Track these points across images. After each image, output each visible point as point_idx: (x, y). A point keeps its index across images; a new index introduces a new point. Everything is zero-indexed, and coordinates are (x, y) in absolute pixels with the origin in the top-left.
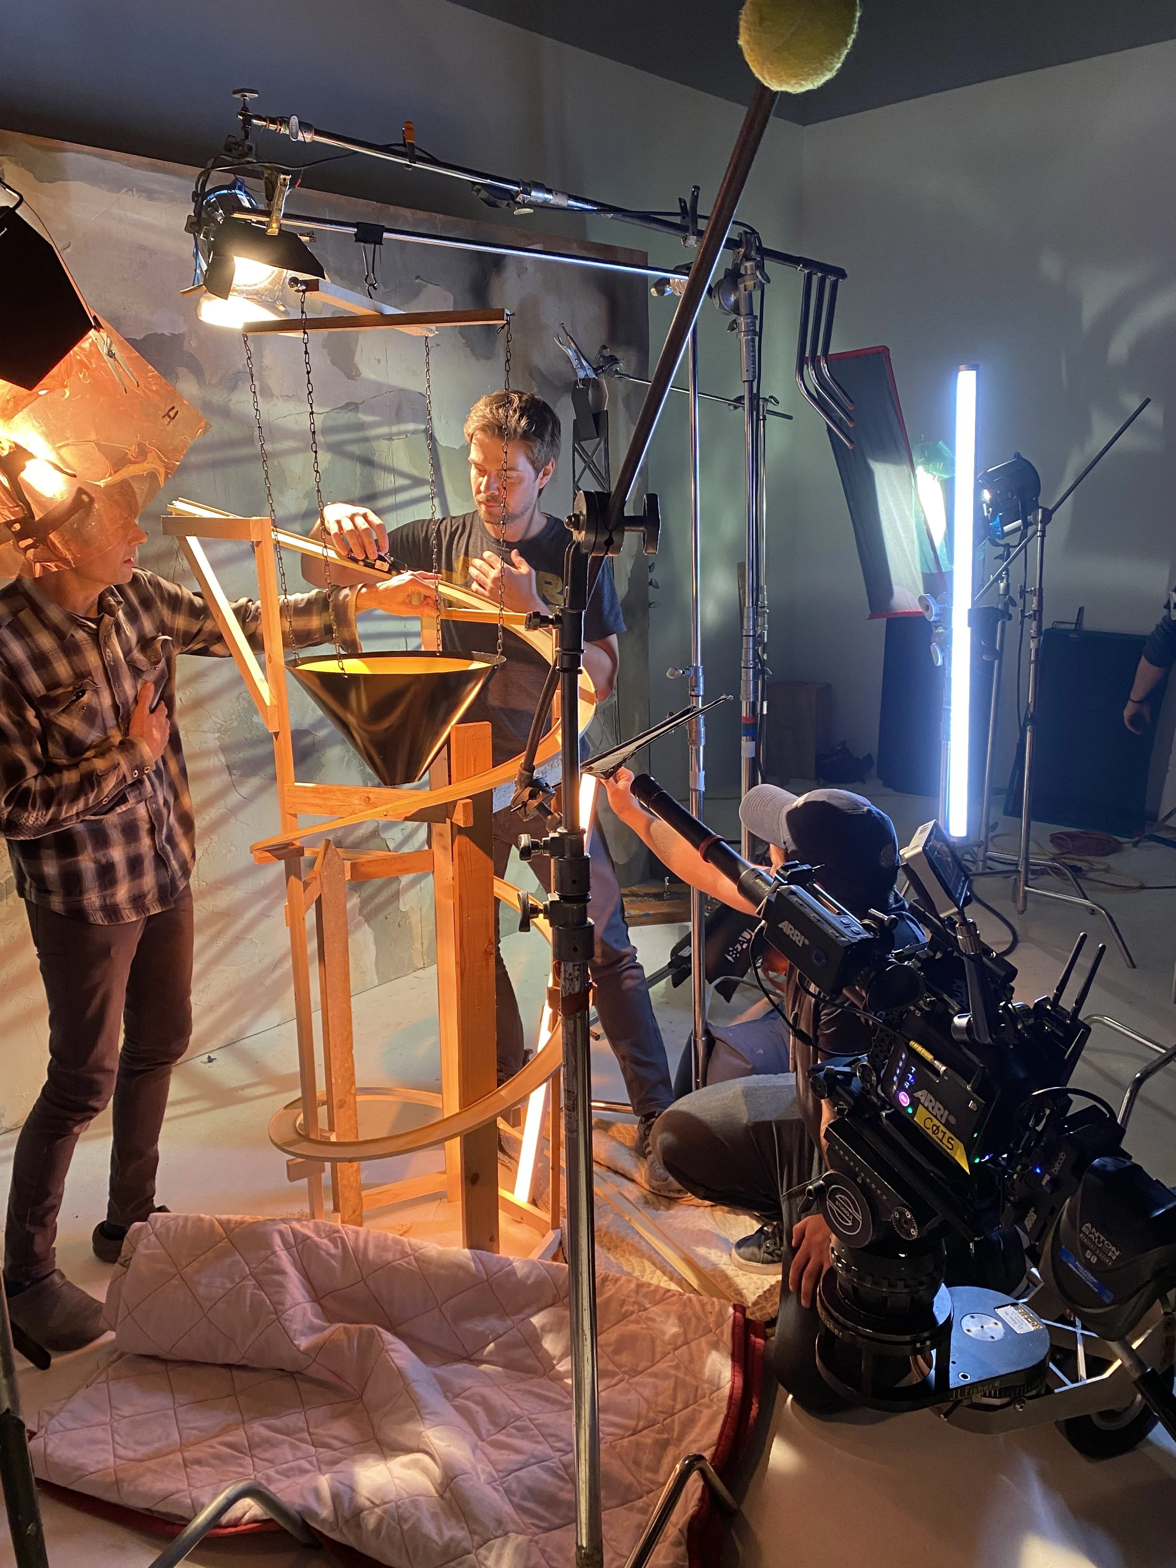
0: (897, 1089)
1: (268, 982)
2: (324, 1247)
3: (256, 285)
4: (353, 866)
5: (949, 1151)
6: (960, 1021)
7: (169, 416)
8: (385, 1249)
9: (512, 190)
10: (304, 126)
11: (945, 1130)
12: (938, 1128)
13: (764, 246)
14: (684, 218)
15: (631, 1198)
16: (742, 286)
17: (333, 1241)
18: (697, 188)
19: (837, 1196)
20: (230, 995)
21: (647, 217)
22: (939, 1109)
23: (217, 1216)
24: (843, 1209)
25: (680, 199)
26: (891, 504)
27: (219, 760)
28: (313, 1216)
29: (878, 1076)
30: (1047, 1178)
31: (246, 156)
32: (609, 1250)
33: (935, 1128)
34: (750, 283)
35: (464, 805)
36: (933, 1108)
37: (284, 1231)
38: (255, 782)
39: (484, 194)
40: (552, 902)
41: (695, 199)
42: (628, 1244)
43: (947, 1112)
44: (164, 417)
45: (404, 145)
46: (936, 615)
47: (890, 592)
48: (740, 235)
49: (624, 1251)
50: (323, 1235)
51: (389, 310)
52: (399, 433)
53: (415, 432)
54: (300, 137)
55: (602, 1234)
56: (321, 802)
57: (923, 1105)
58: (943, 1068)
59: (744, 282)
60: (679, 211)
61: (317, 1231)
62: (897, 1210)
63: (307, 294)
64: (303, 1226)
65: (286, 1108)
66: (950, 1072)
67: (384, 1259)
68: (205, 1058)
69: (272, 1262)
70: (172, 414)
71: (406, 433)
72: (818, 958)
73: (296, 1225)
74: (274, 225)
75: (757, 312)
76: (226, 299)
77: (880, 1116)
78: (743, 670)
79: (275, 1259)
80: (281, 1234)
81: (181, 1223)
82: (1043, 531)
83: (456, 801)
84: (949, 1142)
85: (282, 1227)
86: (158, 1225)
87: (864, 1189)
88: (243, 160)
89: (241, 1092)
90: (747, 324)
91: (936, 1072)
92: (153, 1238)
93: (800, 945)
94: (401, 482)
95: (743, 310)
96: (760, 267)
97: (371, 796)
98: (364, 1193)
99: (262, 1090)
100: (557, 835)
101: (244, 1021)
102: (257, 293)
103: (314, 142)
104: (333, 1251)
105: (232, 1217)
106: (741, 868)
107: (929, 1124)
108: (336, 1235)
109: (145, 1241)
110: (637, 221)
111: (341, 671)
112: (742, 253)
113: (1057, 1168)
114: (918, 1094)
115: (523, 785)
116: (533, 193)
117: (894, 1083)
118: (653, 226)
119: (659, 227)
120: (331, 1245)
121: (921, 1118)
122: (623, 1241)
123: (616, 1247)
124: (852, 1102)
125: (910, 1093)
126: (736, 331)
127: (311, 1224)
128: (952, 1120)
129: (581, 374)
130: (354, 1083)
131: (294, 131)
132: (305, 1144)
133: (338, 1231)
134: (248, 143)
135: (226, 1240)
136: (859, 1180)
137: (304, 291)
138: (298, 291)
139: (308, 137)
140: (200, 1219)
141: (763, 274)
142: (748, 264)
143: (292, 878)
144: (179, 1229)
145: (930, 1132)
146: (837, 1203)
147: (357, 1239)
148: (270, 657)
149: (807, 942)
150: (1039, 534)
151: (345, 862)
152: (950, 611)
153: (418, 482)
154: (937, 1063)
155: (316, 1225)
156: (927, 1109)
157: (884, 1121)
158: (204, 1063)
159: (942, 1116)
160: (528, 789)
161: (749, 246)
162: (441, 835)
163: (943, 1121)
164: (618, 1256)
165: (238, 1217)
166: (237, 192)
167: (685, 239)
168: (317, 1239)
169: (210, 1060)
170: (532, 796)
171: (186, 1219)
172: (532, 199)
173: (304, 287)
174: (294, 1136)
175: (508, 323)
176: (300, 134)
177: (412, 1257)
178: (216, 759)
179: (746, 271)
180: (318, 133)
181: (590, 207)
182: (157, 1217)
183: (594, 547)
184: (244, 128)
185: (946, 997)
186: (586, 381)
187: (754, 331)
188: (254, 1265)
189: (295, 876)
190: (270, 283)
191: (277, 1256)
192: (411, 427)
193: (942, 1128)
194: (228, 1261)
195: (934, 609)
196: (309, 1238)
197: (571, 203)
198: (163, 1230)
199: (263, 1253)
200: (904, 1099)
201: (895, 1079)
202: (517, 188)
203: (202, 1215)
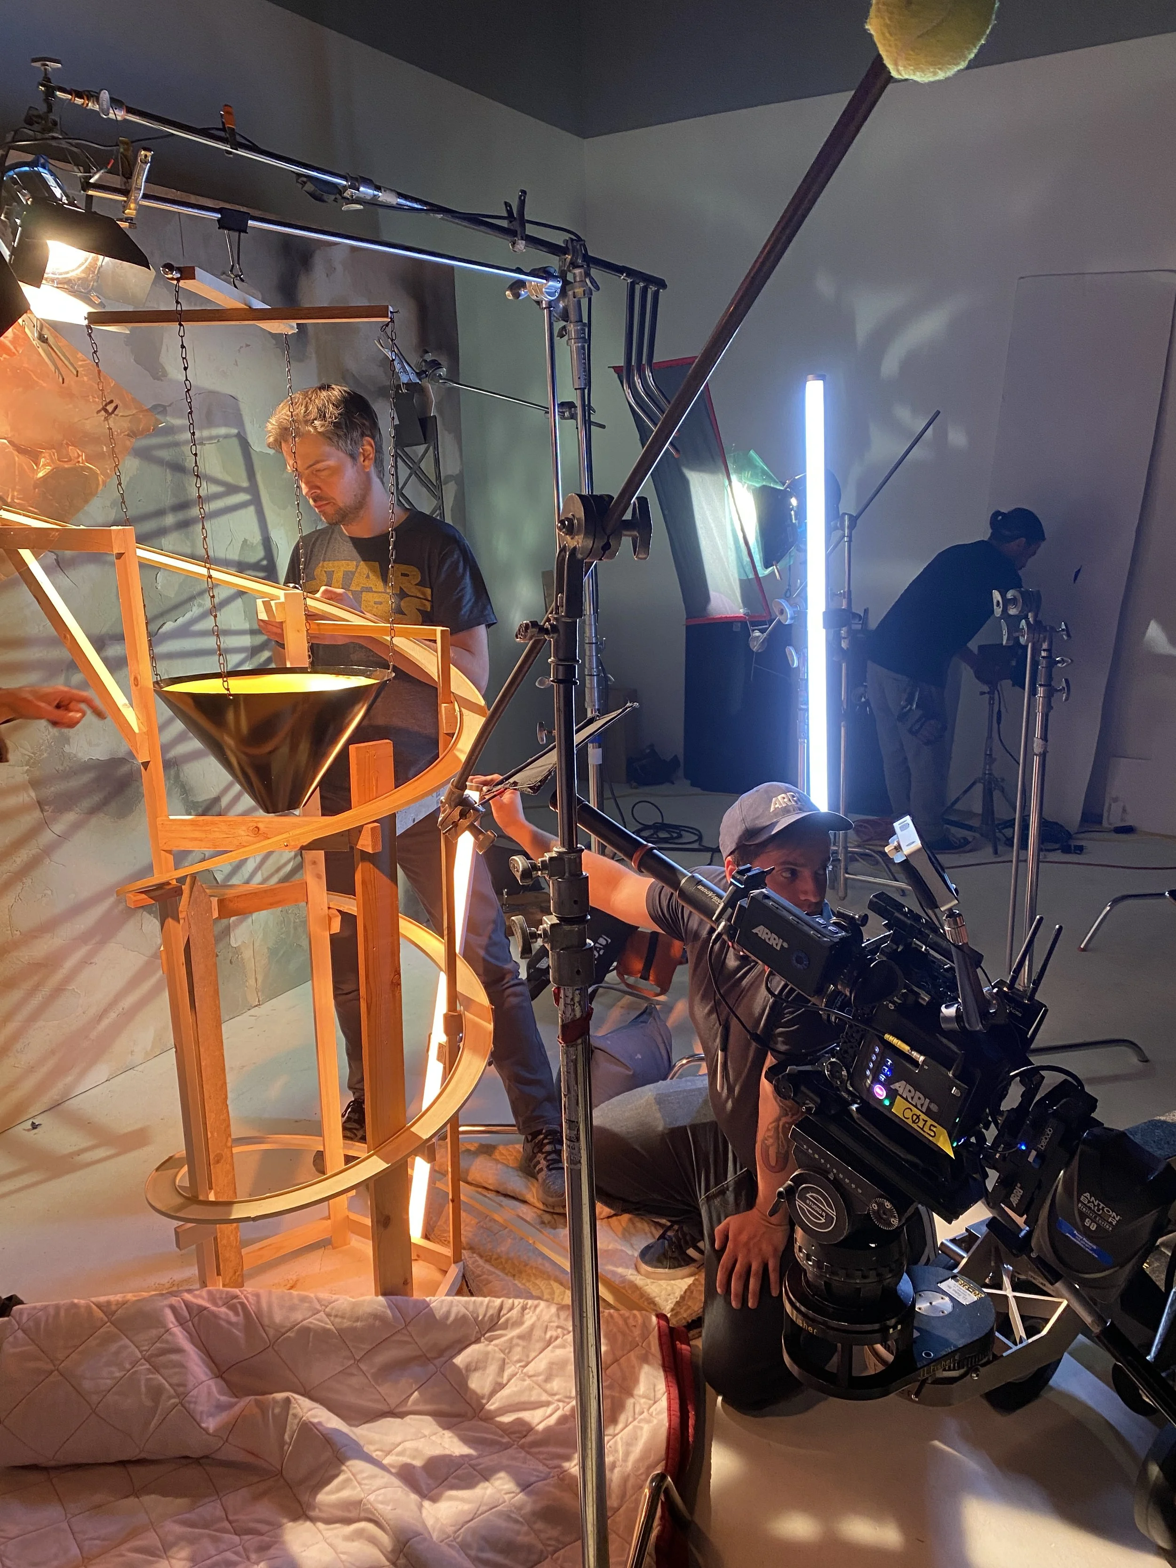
0: (872, 1082)
1: (93, 1035)
2: (223, 1316)
3: (67, 273)
4: (221, 902)
5: (931, 1138)
6: (948, 1011)
7: (106, 411)
8: (293, 1308)
9: (339, 184)
10: (116, 102)
11: (926, 1118)
12: (918, 1117)
13: (590, 254)
14: (511, 222)
15: (528, 1219)
16: (570, 293)
17: (233, 1308)
18: (524, 192)
19: (808, 1195)
20: (53, 1052)
21: (476, 220)
22: (919, 1098)
23: (93, 1299)
24: (814, 1207)
25: (506, 203)
26: (708, 513)
27: (29, 796)
28: (204, 1284)
29: (848, 1072)
30: (1034, 1153)
31: (51, 130)
32: (514, 1276)
33: (915, 1117)
34: (579, 291)
35: (372, 829)
36: (912, 1098)
37: (176, 1305)
38: (70, 817)
39: (309, 187)
40: (552, 926)
41: (522, 203)
42: (532, 1267)
43: (928, 1101)
44: (98, 412)
45: (224, 129)
46: (792, 618)
47: (706, 598)
48: (566, 242)
49: (529, 1275)
50: (220, 1303)
51: (258, 305)
52: (211, 438)
53: (226, 437)
54: (112, 116)
55: (503, 1261)
56: (203, 836)
57: (901, 1096)
58: (922, 1058)
59: (573, 289)
60: (506, 215)
61: (212, 1298)
62: (876, 1202)
63: (182, 283)
64: (195, 1296)
65: (157, 1169)
66: (929, 1060)
67: (292, 1319)
68: (28, 1125)
69: (167, 1342)
70: (110, 408)
71: (217, 437)
72: (799, 960)
73: (188, 1297)
74: (132, 206)
75: (585, 320)
76: (39, 287)
77: (849, 1113)
78: (587, 678)
79: (170, 1338)
80: (173, 1308)
81: (52, 1311)
82: (850, 537)
83: (362, 826)
84: (930, 1129)
85: (174, 1300)
86: (25, 1318)
87: (837, 1184)
88: (47, 136)
89: (78, 1159)
90: (576, 331)
91: (915, 1063)
92: (20, 1334)
93: (778, 948)
94: (214, 489)
95: (573, 316)
96: (587, 274)
97: (260, 825)
98: (244, 1251)
99: (101, 1153)
100: (554, 855)
101: (69, 1079)
102: (68, 282)
103: (125, 120)
104: (233, 1318)
105: (112, 1298)
106: (680, 877)
107: (908, 1114)
108: (235, 1301)
109: (11, 1339)
110: (465, 223)
111: (226, 692)
112: (568, 260)
113: (1043, 1143)
114: (896, 1086)
115: (453, 804)
116: (362, 189)
117: (868, 1077)
118: (482, 228)
119: (488, 230)
120: (231, 1314)
121: (900, 1109)
122: (526, 1265)
123: (520, 1272)
124: (819, 1101)
125: (886, 1085)
126: (566, 338)
127: (204, 1293)
128: (934, 1108)
129: (404, 379)
130: (230, 1135)
131: (105, 107)
132: (195, 1207)
133: (237, 1297)
134: (52, 116)
135: (109, 1324)
136: (831, 1176)
137: (178, 280)
138: (172, 279)
139: (120, 115)
140: (75, 1306)
141: (593, 281)
142: (577, 271)
143: (170, 921)
144: (50, 1320)
145: (909, 1122)
146: (808, 1201)
147: (258, 1302)
148: (136, 679)
149: (785, 945)
150: (846, 539)
151: (212, 899)
152: (806, 614)
153: (233, 489)
154: (915, 1054)
155: (210, 1293)
156: (906, 1099)
157: (855, 1115)
158: (29, 1130)
159: (922, 1105)
160: (459, 808)
161: (575, 252)
162: (314, 863)
163: (924, 1110)
164: (524, 1281)
165: (119, 1297)
166: (41, 170)
167: (514, 244)
168: (213, 1308)
169: (34, 1126)
170: (463, 815)
171: (57, 1308)
172: (362, 195)
173: (179, 276)
174: (179, 1200)
175: (392, 321)
176: (111, 111)
177: (322, 1313)
178: (25, 795)
179: (575, 278)
180: (130, 111)
181: (419, 207)
182: (21, 1309)
183: (590, 553)
184: (46, 100)
185: (916, 989)
186: (409, 385)
187: (584, 338)
188: (144, 1348)
189: (173, 918)
190: (83, 272)
191: (173, 1335)
192: (223, 431)
193: (923, 1116)
194: (114, 1347)
195: (789, 612)
196: (205, 1308)
197: (401, 201)
198: (31, 1324)
199: (154, 1332)
200: (880, 1092)
201: (868, 1073)
202: (345, 183)
203: (76, 1301)
